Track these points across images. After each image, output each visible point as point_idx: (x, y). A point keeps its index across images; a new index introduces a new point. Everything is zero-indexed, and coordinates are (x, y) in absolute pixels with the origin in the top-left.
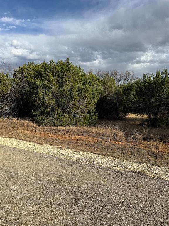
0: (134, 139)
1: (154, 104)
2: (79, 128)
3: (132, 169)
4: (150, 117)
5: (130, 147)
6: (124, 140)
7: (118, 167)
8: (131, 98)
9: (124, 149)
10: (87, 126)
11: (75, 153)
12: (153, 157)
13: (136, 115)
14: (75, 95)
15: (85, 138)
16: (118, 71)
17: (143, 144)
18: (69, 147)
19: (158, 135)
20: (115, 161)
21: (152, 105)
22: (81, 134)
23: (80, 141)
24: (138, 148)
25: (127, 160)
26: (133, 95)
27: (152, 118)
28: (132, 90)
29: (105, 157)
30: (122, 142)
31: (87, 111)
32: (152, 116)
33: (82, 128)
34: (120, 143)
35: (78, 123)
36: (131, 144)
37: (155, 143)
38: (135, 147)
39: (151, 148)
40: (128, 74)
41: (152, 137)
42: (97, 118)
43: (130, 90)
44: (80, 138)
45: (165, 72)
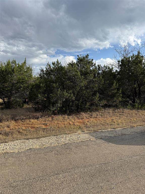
12: (5, 135)
32: (6, 100)
39: (4, 128)
41: (5, 118)
45: (14, 62)
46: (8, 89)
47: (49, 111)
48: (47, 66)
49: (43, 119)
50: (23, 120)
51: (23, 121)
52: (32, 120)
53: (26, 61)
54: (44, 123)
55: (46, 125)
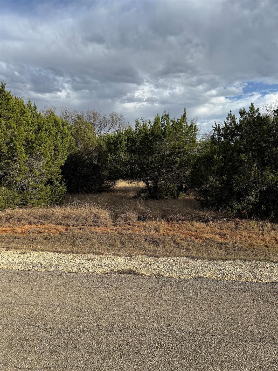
0: (125, 221)
1: (153, 166)
2: (31, 210)
3: (119, 269)
4: (147, 184)
5: (119, 233)
6: (110, 223)
7: (97, 268)
8: (119, 156)
9: (109, 238)
10: (47, 205)
11: (22, 257)
12: (152, 244)
13: (128, 183)
14: (21, 152)
15: (44, 227)
16: (98, 112)
17: (138, 227)
18: (9, 248)
19: (158, 212)
20: (93, 259)
21: (151, 167)
22: (36, 221)
23: (33, 234)
24: (130, 234)
25: (114, 254)
26: (122, 151)
27: (151, 186)
28: (120, 144)
29: (77, 255)
30: (107, 227)
31: (46, 179)
32: (151, 184)
33: (36, 211)
34: (104, 228)
35: (30, 201)
36: (120, 228)
37: (154, 224)
38: (125, 232)
39: (150, 231)
40: (114, 119)
41: (151, 214)
42: (66, 190)
43: (118, 145)
44: (33, 229)
45: (166, 117)
46: (154, 165)
47: (230, 210)
48: (228, 119)
49: (218, 224)
50: (180, 222)
51: (180, 224)
52: (197, 224)
53: (187, 114)
54: (219, 231)
55: (224, 236)
